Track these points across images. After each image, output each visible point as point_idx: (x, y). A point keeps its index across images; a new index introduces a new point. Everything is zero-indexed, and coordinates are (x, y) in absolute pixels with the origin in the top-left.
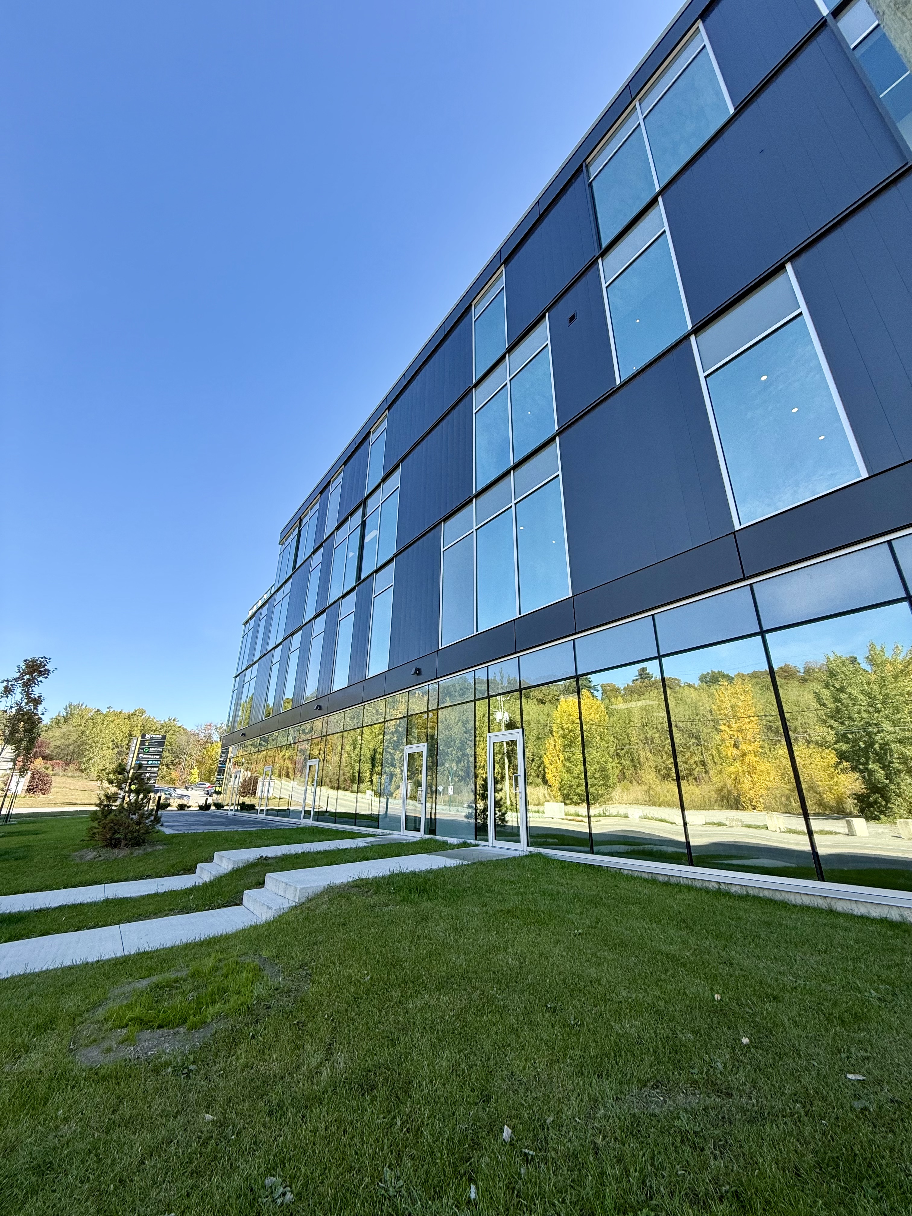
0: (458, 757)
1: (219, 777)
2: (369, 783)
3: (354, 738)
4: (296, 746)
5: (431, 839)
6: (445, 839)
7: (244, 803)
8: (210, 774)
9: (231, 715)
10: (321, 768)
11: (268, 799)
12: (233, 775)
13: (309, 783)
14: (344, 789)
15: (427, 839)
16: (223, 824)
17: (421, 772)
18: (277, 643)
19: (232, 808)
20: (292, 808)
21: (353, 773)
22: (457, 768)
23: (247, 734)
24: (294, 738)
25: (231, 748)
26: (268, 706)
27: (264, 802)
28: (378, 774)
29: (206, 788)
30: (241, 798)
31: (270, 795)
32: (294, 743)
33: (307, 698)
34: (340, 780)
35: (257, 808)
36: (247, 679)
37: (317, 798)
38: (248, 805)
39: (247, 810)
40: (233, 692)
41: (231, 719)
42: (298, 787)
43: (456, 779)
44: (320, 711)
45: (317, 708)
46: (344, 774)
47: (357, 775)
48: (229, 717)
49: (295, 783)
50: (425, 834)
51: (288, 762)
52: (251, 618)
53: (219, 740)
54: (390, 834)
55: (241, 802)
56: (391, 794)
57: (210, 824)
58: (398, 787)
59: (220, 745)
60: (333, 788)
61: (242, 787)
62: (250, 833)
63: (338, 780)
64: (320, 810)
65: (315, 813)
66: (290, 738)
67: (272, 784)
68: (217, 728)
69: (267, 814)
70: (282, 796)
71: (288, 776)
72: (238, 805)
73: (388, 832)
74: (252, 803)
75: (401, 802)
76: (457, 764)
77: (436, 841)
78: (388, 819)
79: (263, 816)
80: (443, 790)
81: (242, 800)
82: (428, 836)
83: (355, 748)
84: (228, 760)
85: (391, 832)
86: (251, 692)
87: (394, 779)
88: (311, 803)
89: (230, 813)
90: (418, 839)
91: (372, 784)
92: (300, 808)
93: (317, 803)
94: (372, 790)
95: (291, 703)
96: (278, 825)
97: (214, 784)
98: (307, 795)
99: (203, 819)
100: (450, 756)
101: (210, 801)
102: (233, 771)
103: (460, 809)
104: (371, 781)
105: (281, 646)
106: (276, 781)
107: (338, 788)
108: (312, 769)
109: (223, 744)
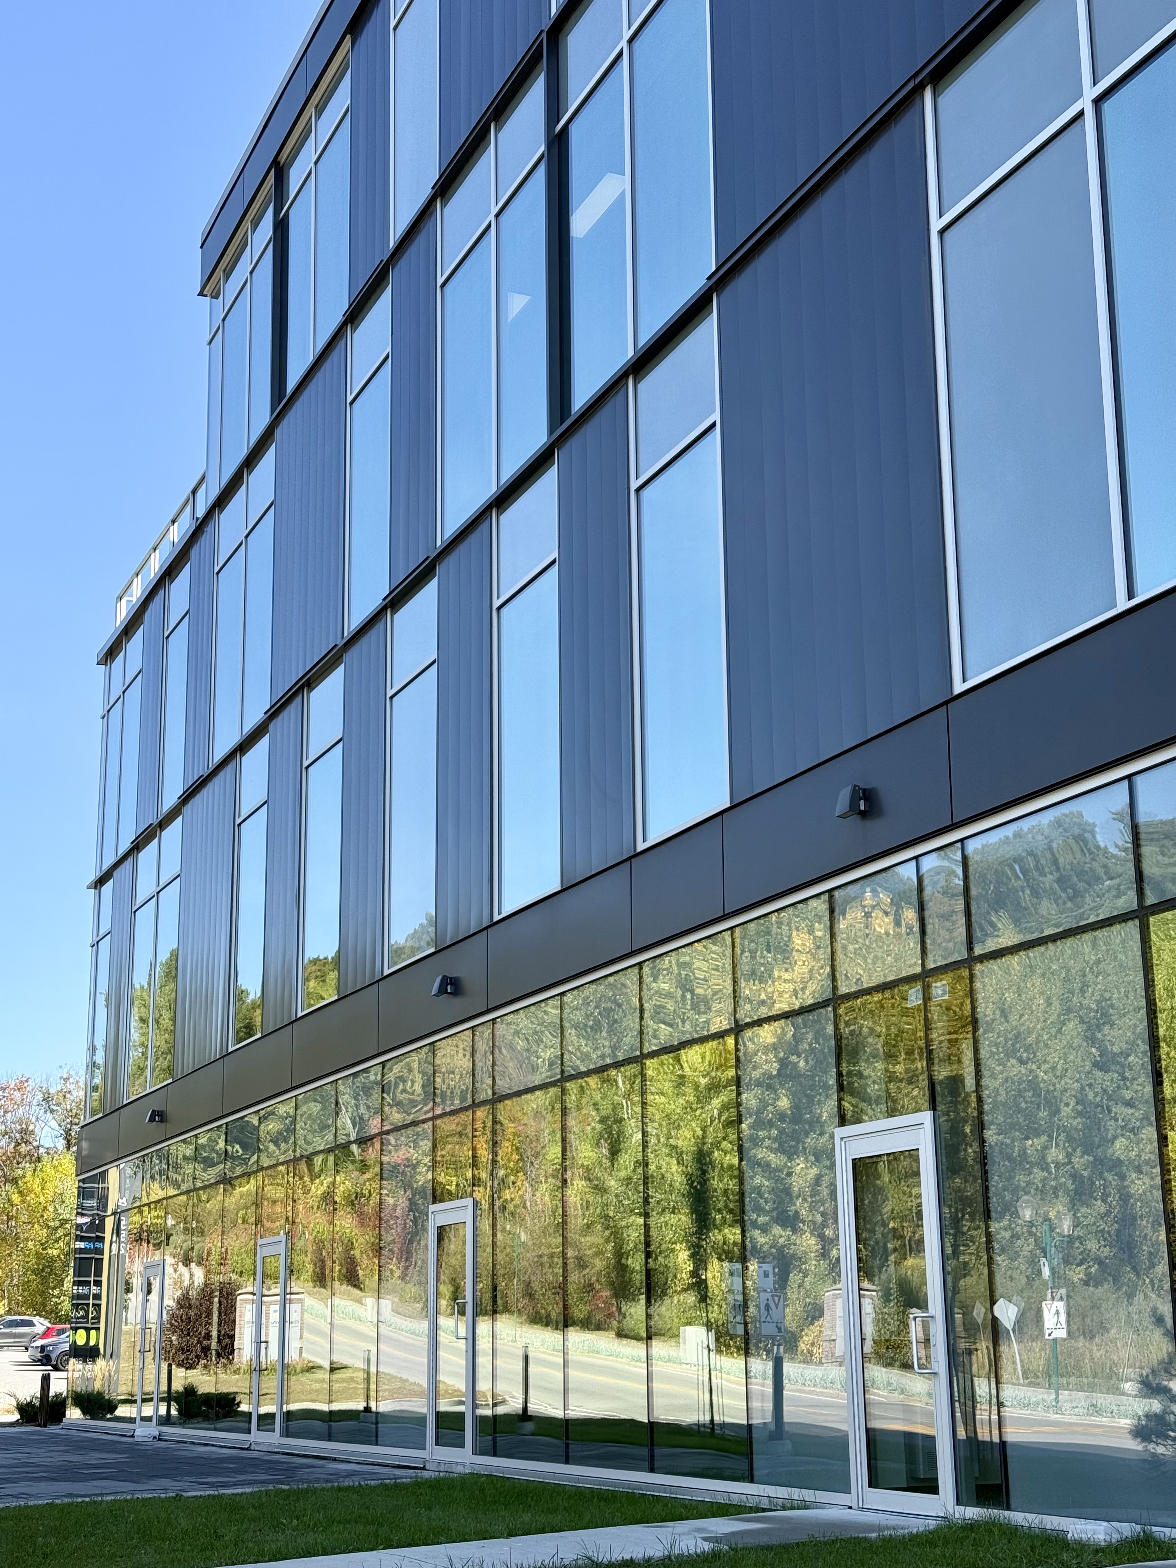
0: (1075, 1176)
1: (82, 1290)
2: (691, 1298)
3: (606, 1110)
4: (372, 1154)
5: (989, 1526)
6: (1052, 1522)
7: (190, 1391)
8: (44, 1281)
9: (100, 1042)
10: (486, 1240)
11: (285, 1370)
12: (137, 1282)
13: (443, 1303)
14: (588, 1324)
15: (971, 1527)
16: (120, 1473)
17: (917, 1246)
18: (248, 727)
19: (148, 1410)
20: (384, 1406)
21: (620, 1254)
22: (1076, 1225)
23: (171, 1110)
24: (359, 1121)
25: (113, 1175)
26: (241, 995)
27: (270, 1383)
28: (725, 1255)
29: (34, 1337)
30: (179, 1373)
31: (292, 1356)
32: (364, 1141)
33: (398, 952)
34: (571, 1288)
35: (244, 1407)
36: (145, 887)
37: (484, 1362)
38: (208, 1399)
39: (206, 1418)
40: (96, 945)
41: (100, 1058)
42: (399, 1321)
43: (1077, 1274)
44: (456, 1001)
45: (442, 991)
46: (582, 1264)
47: (636, 1262)
48: (93, 1049)
49: (386, 1304)
50: (959, 1502)
51: (346, 1223)
52: (128, 631)
53: (61, 1143)
54: (804, 1505)
55: (178, 1386)
56: (791, 1342)
57: (68, 1473)
58: (815, 1313)
59: (68, 1163)
60: (539, 1319)
61: (173, 1329)
62: (233, 1506)
63: (563, 1288)
64: (501, 1410)
65: (481, 1422)
66: (345, 1120)
67: (294, 1311)
68: (47, 1099)
69: (287, 1433)
70: (338, 1358)
71: (352, 1278)
72: (169, 1397)
73: (796, 1494)
74: (224, 1389)
75: (837, 1373)
76: (1073, 1207)
77: (1012, 1532)
78: (788, 1445)
79: (272, 1439)
80: (1020, 1322)
81: (181, 1378)
82: (972, 1513)
83: (614, 1152)
84: (109, 1223)
85: (808, 1495)
86: (168, 944)
87: (794, 1278)
88: (461, 1385)
89: (143, 1432)
90: (932, 1524)
91: (704, 1298)
92: (419, 1406)
93: (484, 1386)
94: (709, 1326)
95: (333, 976)
96: (337, 1474)
97: (67, 1319)
98: (442, 1354)
99: (43, 1457)
100: (1038, 1174)
101: (59, 1385)
102: (135, 1267)
103: (1103, 1399)
104: (700, 1286)
105: (265, 742)
106: (309, 1301)
107: (566, 1322)
108: (452, 1246)
109: (78, 1157)
